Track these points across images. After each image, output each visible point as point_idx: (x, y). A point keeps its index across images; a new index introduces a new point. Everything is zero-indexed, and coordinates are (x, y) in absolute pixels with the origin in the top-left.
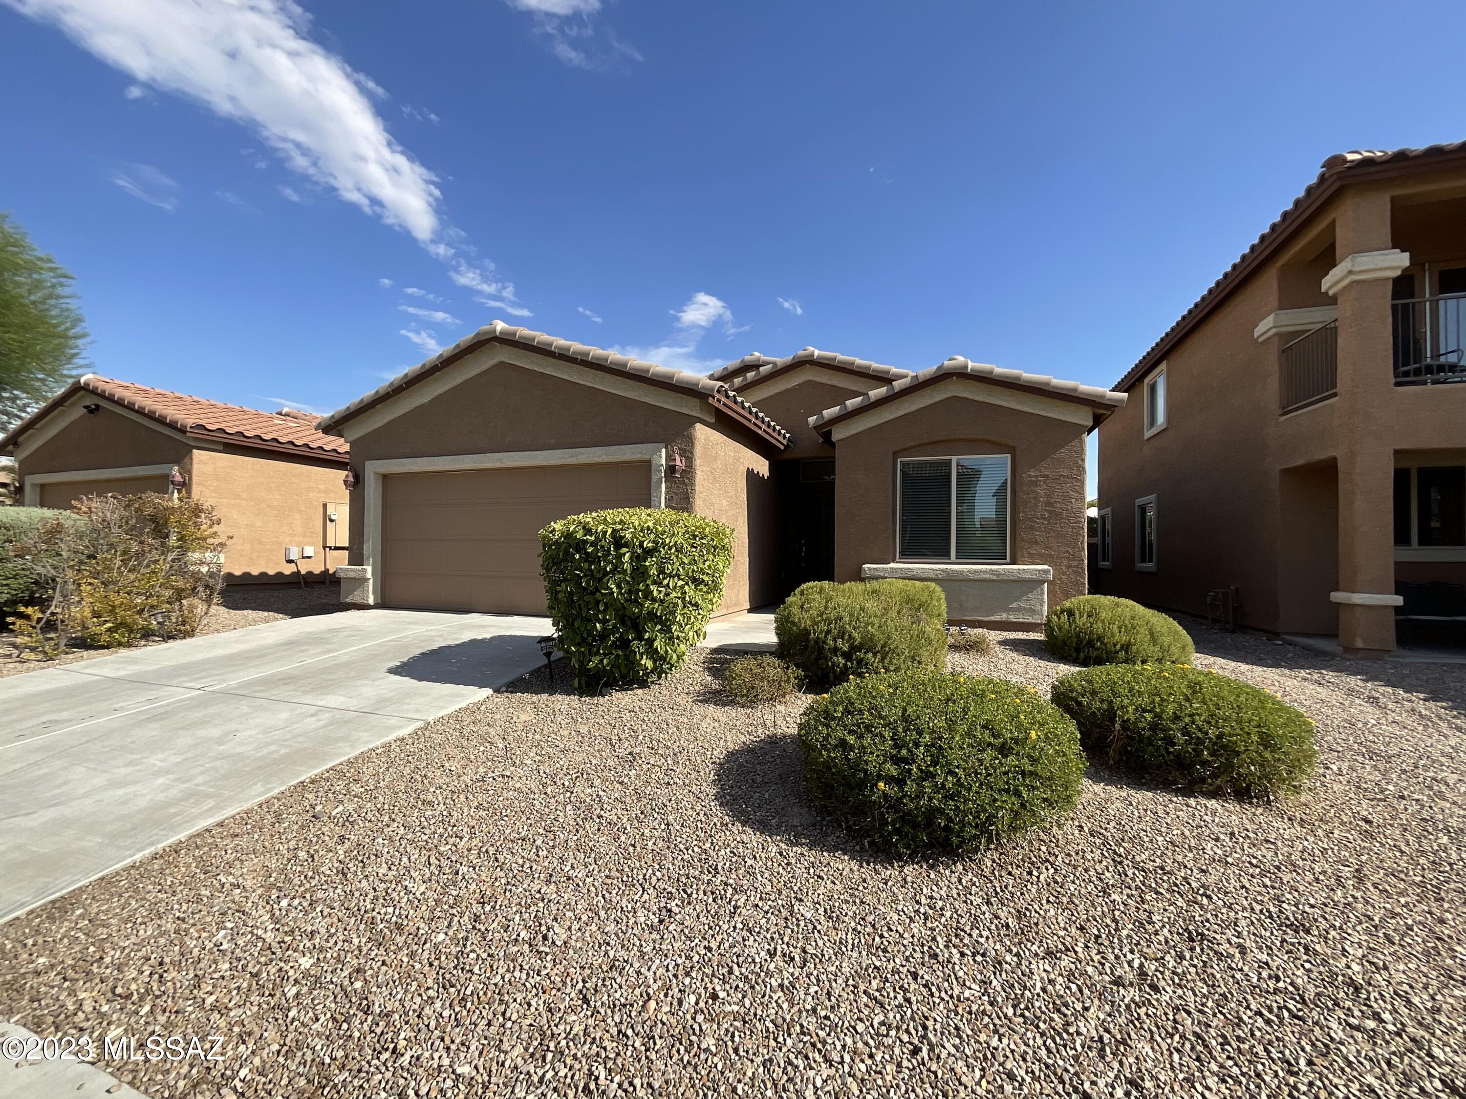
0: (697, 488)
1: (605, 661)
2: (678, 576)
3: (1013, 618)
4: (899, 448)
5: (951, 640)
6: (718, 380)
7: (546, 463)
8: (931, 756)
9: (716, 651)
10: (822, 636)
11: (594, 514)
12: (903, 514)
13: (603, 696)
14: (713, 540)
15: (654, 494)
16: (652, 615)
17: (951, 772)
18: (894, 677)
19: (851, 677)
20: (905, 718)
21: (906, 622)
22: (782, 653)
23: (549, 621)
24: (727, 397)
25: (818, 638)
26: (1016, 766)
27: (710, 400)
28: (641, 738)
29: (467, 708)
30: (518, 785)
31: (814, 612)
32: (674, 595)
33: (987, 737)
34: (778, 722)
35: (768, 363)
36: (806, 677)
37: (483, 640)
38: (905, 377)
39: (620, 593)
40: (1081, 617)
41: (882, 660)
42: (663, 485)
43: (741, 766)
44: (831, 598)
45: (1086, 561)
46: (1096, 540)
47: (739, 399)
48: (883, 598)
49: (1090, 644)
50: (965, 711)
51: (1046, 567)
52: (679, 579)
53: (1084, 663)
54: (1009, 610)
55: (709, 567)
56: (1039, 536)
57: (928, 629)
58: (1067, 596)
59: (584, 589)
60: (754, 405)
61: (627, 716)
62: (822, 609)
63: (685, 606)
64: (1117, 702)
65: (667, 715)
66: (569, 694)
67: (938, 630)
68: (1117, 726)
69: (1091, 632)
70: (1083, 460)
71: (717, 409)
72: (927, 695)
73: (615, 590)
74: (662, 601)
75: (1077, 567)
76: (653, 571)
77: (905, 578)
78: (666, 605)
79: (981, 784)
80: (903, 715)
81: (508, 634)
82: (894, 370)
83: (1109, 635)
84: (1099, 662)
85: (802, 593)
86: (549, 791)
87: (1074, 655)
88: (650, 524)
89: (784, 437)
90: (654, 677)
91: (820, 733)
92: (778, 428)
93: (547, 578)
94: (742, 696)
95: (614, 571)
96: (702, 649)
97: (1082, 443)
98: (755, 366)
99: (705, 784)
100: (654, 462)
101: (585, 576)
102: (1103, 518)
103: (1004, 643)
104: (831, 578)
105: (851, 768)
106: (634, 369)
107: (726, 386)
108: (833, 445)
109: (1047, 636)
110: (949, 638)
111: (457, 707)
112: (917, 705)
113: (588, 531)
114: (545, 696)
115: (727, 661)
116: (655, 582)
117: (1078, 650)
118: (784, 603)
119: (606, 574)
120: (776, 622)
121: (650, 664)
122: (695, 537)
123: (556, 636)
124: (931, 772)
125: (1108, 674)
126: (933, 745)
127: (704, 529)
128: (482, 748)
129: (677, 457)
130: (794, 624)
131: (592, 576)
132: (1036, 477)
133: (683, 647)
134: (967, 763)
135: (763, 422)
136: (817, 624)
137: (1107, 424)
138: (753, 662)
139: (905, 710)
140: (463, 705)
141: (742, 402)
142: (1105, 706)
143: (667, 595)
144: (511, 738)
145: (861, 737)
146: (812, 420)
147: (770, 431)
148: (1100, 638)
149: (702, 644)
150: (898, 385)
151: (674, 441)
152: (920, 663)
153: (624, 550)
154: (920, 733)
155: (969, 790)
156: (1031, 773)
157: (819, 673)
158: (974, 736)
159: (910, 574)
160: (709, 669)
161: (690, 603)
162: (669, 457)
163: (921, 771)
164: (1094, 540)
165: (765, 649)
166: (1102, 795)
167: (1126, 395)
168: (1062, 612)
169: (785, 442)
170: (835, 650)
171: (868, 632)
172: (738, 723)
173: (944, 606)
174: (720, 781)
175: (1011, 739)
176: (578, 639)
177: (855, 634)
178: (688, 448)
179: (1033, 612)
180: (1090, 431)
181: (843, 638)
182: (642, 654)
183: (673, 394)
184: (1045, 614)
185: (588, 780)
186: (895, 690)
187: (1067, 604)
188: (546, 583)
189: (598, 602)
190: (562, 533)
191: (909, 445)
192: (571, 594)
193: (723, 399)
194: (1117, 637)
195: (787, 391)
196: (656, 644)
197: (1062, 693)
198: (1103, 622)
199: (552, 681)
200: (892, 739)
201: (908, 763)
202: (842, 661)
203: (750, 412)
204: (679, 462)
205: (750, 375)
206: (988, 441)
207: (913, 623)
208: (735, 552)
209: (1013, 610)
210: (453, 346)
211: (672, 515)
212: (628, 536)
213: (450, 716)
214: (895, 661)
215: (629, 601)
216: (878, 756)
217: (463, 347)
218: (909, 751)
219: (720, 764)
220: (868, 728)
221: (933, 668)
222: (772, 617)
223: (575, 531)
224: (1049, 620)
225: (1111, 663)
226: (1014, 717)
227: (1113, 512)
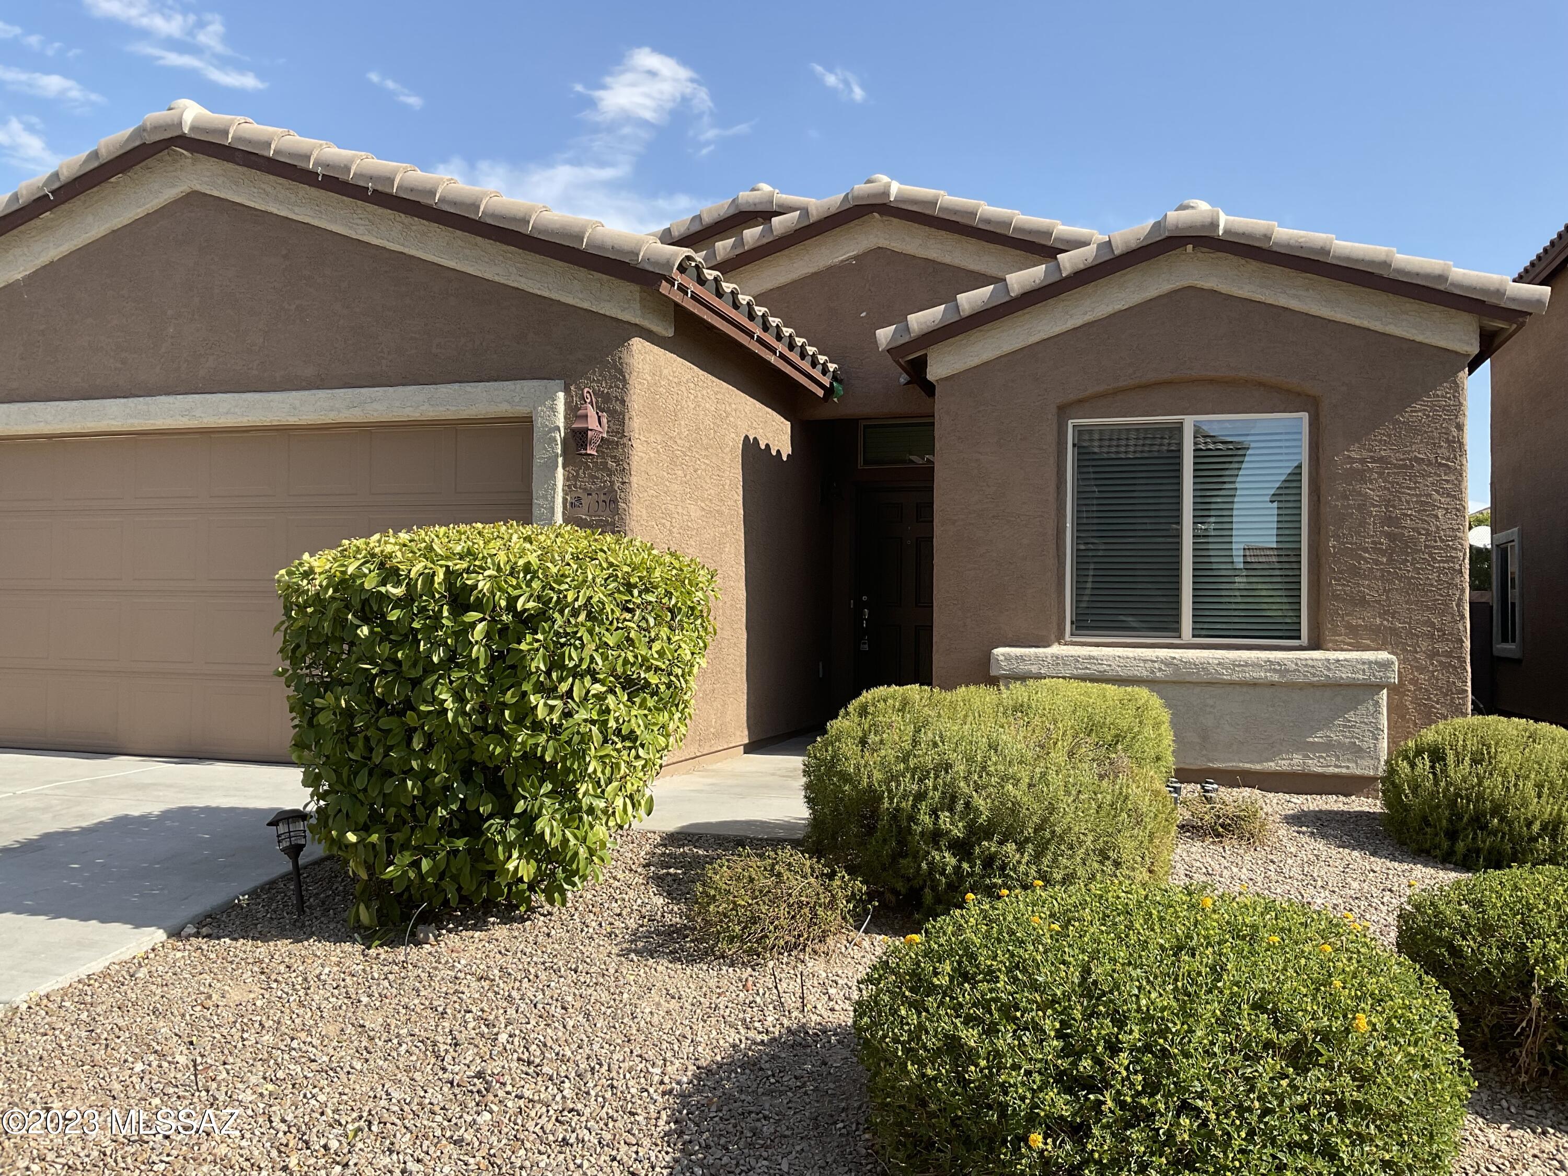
0: (634, 479)
1: (425, 865)
2: (593, 674)
3: (1315, 765)
4: (1072, 397)
5: (1181, 814)
6: (680, 242)
7: (292, 420)
8: (1144, 1071)
9: (673, 839)
10: (907, 805)
11: (404, 536)
12: (1078, 539)
13: (418, 944)
14: (669, 594)
15: (538, 491)
16: (531, 759)
17: (1184, 1107)
18: (1063, 897)
19: (970, 896)
20: (1088, 989)
21: (1087, 773)
22: (819, 842)
23: (297, 774)
24: (701, 281)
25: (898, 809)
26: (1326, 1092)
27: (664, 288)
28: (503, 1038)
29: (105, 974)
30: (222, 1150)
31: (888, 752)
32: (582, 715)
33: (1264, 1027)
34: (811, 998)
35: (792, 209)
36: (871, 896)
37: (143, 820)
38: (1085, 244)
39: (461, 712)
40: (1458, 763)
41: (1037, 857)
42: (560, 473)
43: (728, 1098)
44: (926, 724)
45: (1468, 644)
46: (1492, 597)
47: (727, 287)
48: (1037, 721)
49: (1478, 822)
50: (1217, 971)
51: (1383, 655)
52: (595, 680)
53: (1466, 864)
54: (1307, 748)
55: (661, 653)
56: (1370, 589)
57: (1134, 790)
58: (1429, 718)
59: (381, 703)
60: (760, 299)
61: (472, 989)
62: (907, 746)
63: (605, 741)
64: (1535, 947)
65: (562, 986)
66: (338, 939)
67: (1156, 793)
68: (1535, 1000)
69: (1480, 796)
70: (1460, 427)
71: (677, 305)
72: (1133, 938)
73: (449, 704)
74: (555, 730)
75: (1448, 654)
76: (538, 664)
77: (1083, 679)
78: (564, 737)
79: (1251, 1133)
80: (1084, 979)
81: (201, 803)
82: (1062, 229)
83: (1517, 801)
84: (1497, 861)
85: (863, 711)
86: (293, 1162)
87: (1446, 845)
88: (533, 558)
89: (825, 371)
90: (538, 898)
91: (903, 1022)
92: (811, 350)
93: (293, 679)
94: (731, 940)
95: (451, 659)
96: (644, 835)
97: (1457, 388)
98: (762, 215)
99: (646, 1142)
100: (538, 423)
101: (383, 672)
102: (1501, 549)
103: (1297, 820)
104: (925, 679)
105: (971, 1100)
106: (494, 216)
107: (699, 257)
108: (929, 389)
109: (1388, 803)
110: (1180, 809)
111: (83, 972)
112: (1113, 960)
113: (390, 574)
114: (283, 946)
115: (699, 863)
116: (540, 688)
117: (1452, 835)
118: (825, 732)
119: (430, 668)
120: (806, 773)
121: (527, 871)
122: (629, 587)
123: (312, 807)
124: (1143, 1108)
125: (1516, 888)
126: (1147, 1048)
127: (650, 570)
128: (139, 1067)
129: (591, 412)
130: (845, 777)
131: (399, 673)
132: (1363, 461)
133: (600, 831)
134: (1221, 1086)
135: (779, 337)
136: (894, 778)
137: (1510, 351)
138: (755, 862)
139: (1087, 971)
140: (97, 966)
141: (734, 294)
142: (1509, 957)
143: (567, 715)
144: (206, 1042)
145: (991, 1031)
146: (885, 335)
147: (794, 357)
148: (1498, 809)
149: (641, 823)
150: (1069, 261)
151: (583, 374)
152: (1117, 864)
153: (473, 616)
154: (1120, 1022)
155: (1226, 1145)
156: (1358, 1106)
157: (900, 886)
158: (1237, 1027)
159: (1094, 669)
160: (659, 880)
161: (618, 732)
162: (573, 411)
163: (1122, 1105)
164: (1484, 597)
165: (781, 834)
166: (1505, 1149)
167: (1545, 291)
168: (1419, 752)
169: (826, 381)
170: (936, 836)
171: (1007, 795)
172: (722, 1002)
173: (1168, 738)
174: (681, 1134)
175: (1316, 1032)
176: (363, 816)
177: (979, 802)
178: (614, 392)
179: (1357, 752)
180: (1473, 366)
181: (951, 810)
182: (509, 847)
183: (582, 273)
184: (1384, 756)
185: (382, 1136)
186: (1065, 926)
187: (1429, 735)
188: (291, 691)
189: (410, 732)
190: (330, 578)
191: (1090, 391)
192: (349, 714)
193: (693, 287)
194: (1533, 807)
195: (831, 270)
196: (541, 825)
197: (1421, 930)
198: (1504, 775)
199: (302, 911)
200: (1060, 1035)
201: (1092, 1089)
202: (951, 860)
203: (751, 316)
204: (596, 424)
205: (752, 234)
206: (1261, 384)
207: (1101, 777)
208: (717, 621)
209: (1314, 747)
210: (84, 155)
211: (580, 540)
212: (484, 585)
213: (65, 993)
214: (1064, 861)
215: (482, 729)
216: (1028, 1073)
217: (105, 156)
218: (1098, 1061)
219: (682, 1095)
220: (1008, 1011)
221: (1146, 876)
222: (796, 762)
223: (359, 574)
224: (1392, 771)
225: (1521, 864)
226: (1320, 984)
227: (1522, 534)
